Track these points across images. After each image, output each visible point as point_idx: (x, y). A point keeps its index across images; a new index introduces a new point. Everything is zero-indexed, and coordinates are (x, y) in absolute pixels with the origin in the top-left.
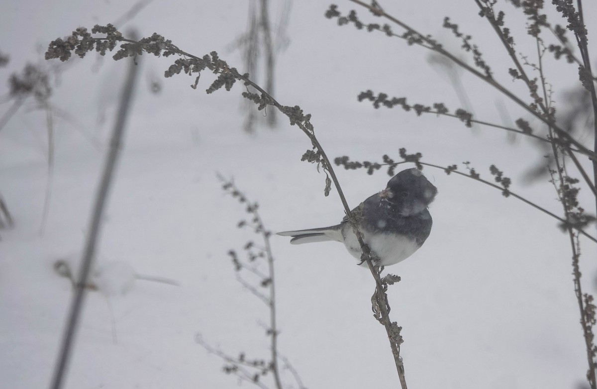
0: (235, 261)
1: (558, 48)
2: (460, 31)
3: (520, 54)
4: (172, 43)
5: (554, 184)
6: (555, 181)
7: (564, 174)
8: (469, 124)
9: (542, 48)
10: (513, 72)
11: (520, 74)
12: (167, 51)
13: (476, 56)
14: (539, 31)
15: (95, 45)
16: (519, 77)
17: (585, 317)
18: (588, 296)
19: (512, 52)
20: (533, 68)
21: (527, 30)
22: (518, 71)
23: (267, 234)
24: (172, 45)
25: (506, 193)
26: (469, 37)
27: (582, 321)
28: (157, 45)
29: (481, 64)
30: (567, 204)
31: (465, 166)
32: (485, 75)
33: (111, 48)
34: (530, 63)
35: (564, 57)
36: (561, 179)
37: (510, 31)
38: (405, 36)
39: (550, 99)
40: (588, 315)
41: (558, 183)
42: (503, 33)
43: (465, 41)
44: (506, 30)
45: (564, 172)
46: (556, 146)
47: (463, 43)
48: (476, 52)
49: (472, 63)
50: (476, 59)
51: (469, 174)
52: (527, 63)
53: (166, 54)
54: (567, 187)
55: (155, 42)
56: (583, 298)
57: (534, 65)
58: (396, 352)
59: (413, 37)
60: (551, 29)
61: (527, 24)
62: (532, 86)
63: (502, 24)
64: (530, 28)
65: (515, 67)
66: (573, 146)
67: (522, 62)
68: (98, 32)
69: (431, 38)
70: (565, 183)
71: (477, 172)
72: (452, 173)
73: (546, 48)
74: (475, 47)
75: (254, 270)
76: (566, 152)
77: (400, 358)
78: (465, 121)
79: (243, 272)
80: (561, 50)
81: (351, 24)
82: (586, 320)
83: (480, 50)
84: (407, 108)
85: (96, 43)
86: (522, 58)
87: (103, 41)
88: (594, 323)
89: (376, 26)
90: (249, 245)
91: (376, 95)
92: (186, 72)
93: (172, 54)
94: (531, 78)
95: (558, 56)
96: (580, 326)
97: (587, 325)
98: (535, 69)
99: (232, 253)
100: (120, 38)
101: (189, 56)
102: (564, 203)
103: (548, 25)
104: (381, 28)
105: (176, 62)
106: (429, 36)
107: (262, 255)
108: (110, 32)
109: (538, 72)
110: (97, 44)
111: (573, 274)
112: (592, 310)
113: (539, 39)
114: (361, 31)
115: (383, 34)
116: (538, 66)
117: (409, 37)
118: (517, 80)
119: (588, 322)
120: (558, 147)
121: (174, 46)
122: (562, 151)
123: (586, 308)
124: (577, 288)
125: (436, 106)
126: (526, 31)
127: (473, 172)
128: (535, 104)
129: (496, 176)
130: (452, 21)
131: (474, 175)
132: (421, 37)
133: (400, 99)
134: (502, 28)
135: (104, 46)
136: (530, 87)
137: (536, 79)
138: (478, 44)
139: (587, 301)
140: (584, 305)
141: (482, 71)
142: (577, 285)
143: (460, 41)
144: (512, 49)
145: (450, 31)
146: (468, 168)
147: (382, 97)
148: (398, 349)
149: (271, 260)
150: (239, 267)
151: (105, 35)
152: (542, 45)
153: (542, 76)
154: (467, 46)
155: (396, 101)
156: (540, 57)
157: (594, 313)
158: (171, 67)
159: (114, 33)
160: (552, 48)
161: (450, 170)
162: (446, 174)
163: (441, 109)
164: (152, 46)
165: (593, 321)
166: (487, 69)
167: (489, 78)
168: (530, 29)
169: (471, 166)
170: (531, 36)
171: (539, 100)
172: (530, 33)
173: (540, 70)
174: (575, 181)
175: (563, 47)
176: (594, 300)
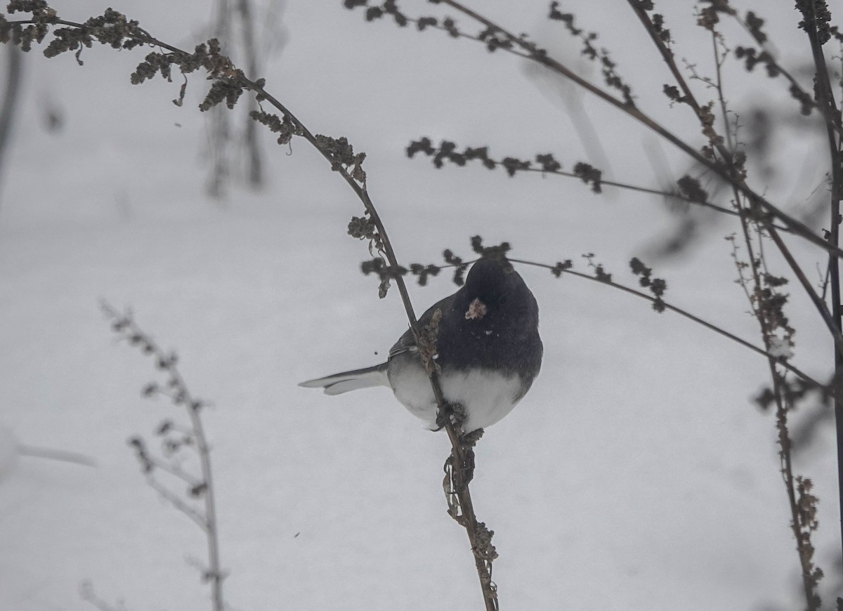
0: (142, 455)
1: (751, 52)
2: (577, 24)
3: (684, 60)
4: (139, 26)
5: (743, 285)
6: (745, 281)
7: (761, 270)
8: (597, 189)
9: (721, 50)
10: (670, 92)
11: (682, 94)
12: (130, 39)
13: (607, 69)
14: (716, 20)
15: (11, 33)
16: (680, 100)
17: (799, 517)
18: (803, 480)
19: (668, 56)
20: (706, 84)
21: (697, 18)
22: (679, 89)
23: (196, 406)
24: (140, 29)
25: (660, 306)
26: (593, 36)
27: (793, 524)
28: (116, 29)
29: (615, 81)
30: (766, 321)
31: (586, 261)
32: (623, 100)
33: (40, 38)
34: (701, 75)
35: (761, 68)
36: (757, 278)
37: (664, 19)
38: (482, 37)
39: (736, 139)
40: (803, 513)
41: (751, 285)
42: (653, 23)
43: (587, 43)
44: (658, 18)
45: (761, 265)
46: (747, 220)
47: (584, 47)
48: (606, 61)
49: (599, 82)
50: (607, 74)
51: (595, 275)
52: (696, 77)
53: (129, 45)
54: (767, 292)
55: (112, 25)
56: (796, 485)
57: (707, 80)
58: (485, 575)
59: (494, 38)
60: (739, 20)
61: (695, 7)
62: (705, 116)
63: (650, 6)
64: (702, 14)
65: (673, 82)
66: (777, 222)
67: (686, 74)
68: (16, 11)
69: (527, 40)
70: (763, 286)
71: (606, 271)
72: (564, 274)
73: (728, 50)
74: (605, 52)
75: (177, 470)
76: (766, 232)
77: (492, 584)
78: (591, 182)
79: (158, 473)
80: (757, 56)
81: (388, 18)
82: (800, 523)
83: (612, 58)
84: (490, 164)
85: (12, 30)
86: (687, 68)
87: (25, 26)
88: (814, 528)
89: (432, 22)
90: (165, 428)
91: (436, 145)
92: (165, 76)
93: (138, 45)
94: (702, 103)
95: (750, 66)
96: (791, 532)
97: (804, 530)
98: (709, 87)
99: (136, 443)
100: (54, 20)
101: (168, 47)
102: (761, 320)
103: (732, 12)
104: (440, 24)
105: (147, 58)
106: (524, 35)
107: (188, 441)
108: (37, 11)
109: (714, 91)
110: (14, 31)
111: (778, 442)
112: (812, 504)
113: (715, 34)
114: (403, 29)
115: (444, 34)
116: (715, 81)
117: (489, 38)
118: (677, 105)
119: (804, 525)
120: (749, 222)
121: (142, 31)
122: (759, 230)
123: (801, 501)
124: (785, 466)
125: (541, 158)
126: (694, 20)
127: (600, 271)
128: (710, 147)
129: (641, 276)
130: (563, 9)
131: (603, 277)
132: (511, 37)
133: (478, 149)
134: (650, 14)
135: (29, 34)
136: (701, 118)
137: (711, 104)
138: (608, 48)
139: (801, 489)
140: (797, 496)
141: (618, 94)
142: (784, 461)
143: (578, 43)
144: (669, 50)
145: (561, 24)
146: (591, 264)
147: (447, 148)
148: (489, 569)
149: (204, 450)
150: (149, 467)
151: (29, 16)
152: (722, 44)
153: (721, 99)
154: (591, 51)
155: (471, 154)
156: (718, 66)
157: (814, 510)
158: (141, 67)
159: (44, 11)
160: (740, 52)
161: (561, 268)
162: (554, 276)
163: (549, 164)
164: (110, 32)
165: (812, 525)
166: (626, 90)
167: (629, 106)
168: (701, 17)
169: (596, 261)
170: (702, 28)
171: (716, 140)
172: (700, 23)
173: (719, 88)
174: (782, 281)
175: (759, 50)
176: (814, 487)
